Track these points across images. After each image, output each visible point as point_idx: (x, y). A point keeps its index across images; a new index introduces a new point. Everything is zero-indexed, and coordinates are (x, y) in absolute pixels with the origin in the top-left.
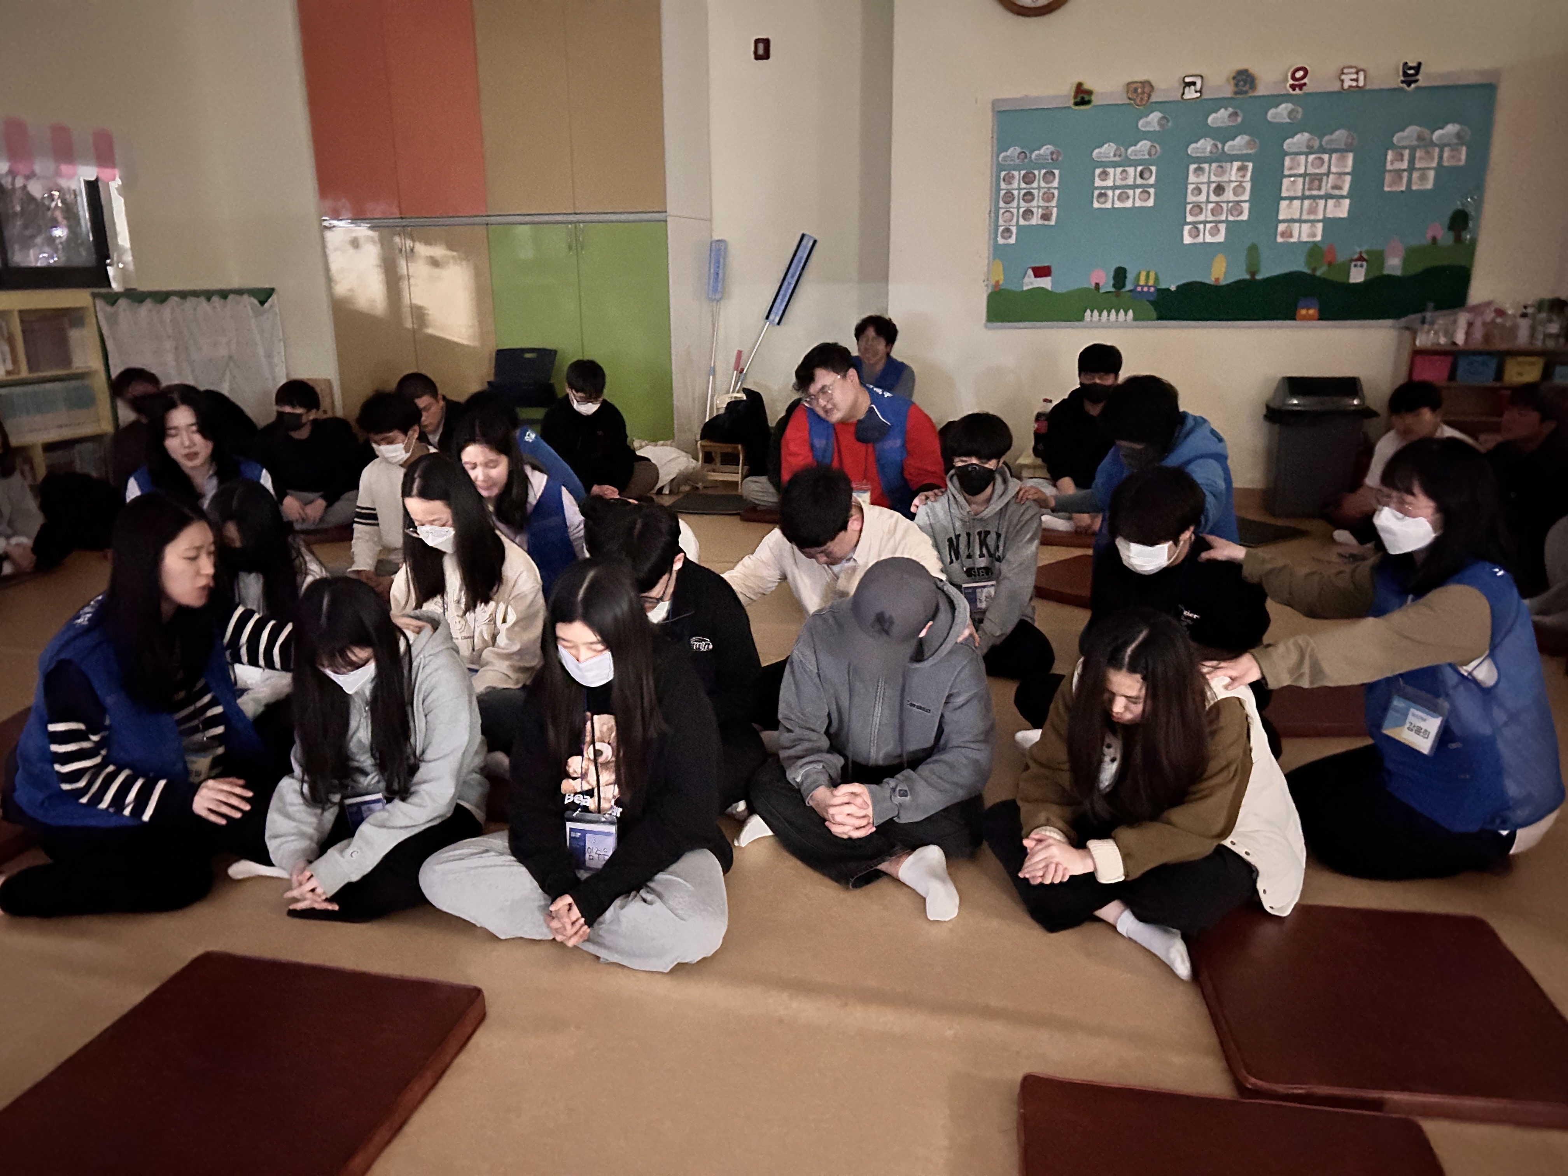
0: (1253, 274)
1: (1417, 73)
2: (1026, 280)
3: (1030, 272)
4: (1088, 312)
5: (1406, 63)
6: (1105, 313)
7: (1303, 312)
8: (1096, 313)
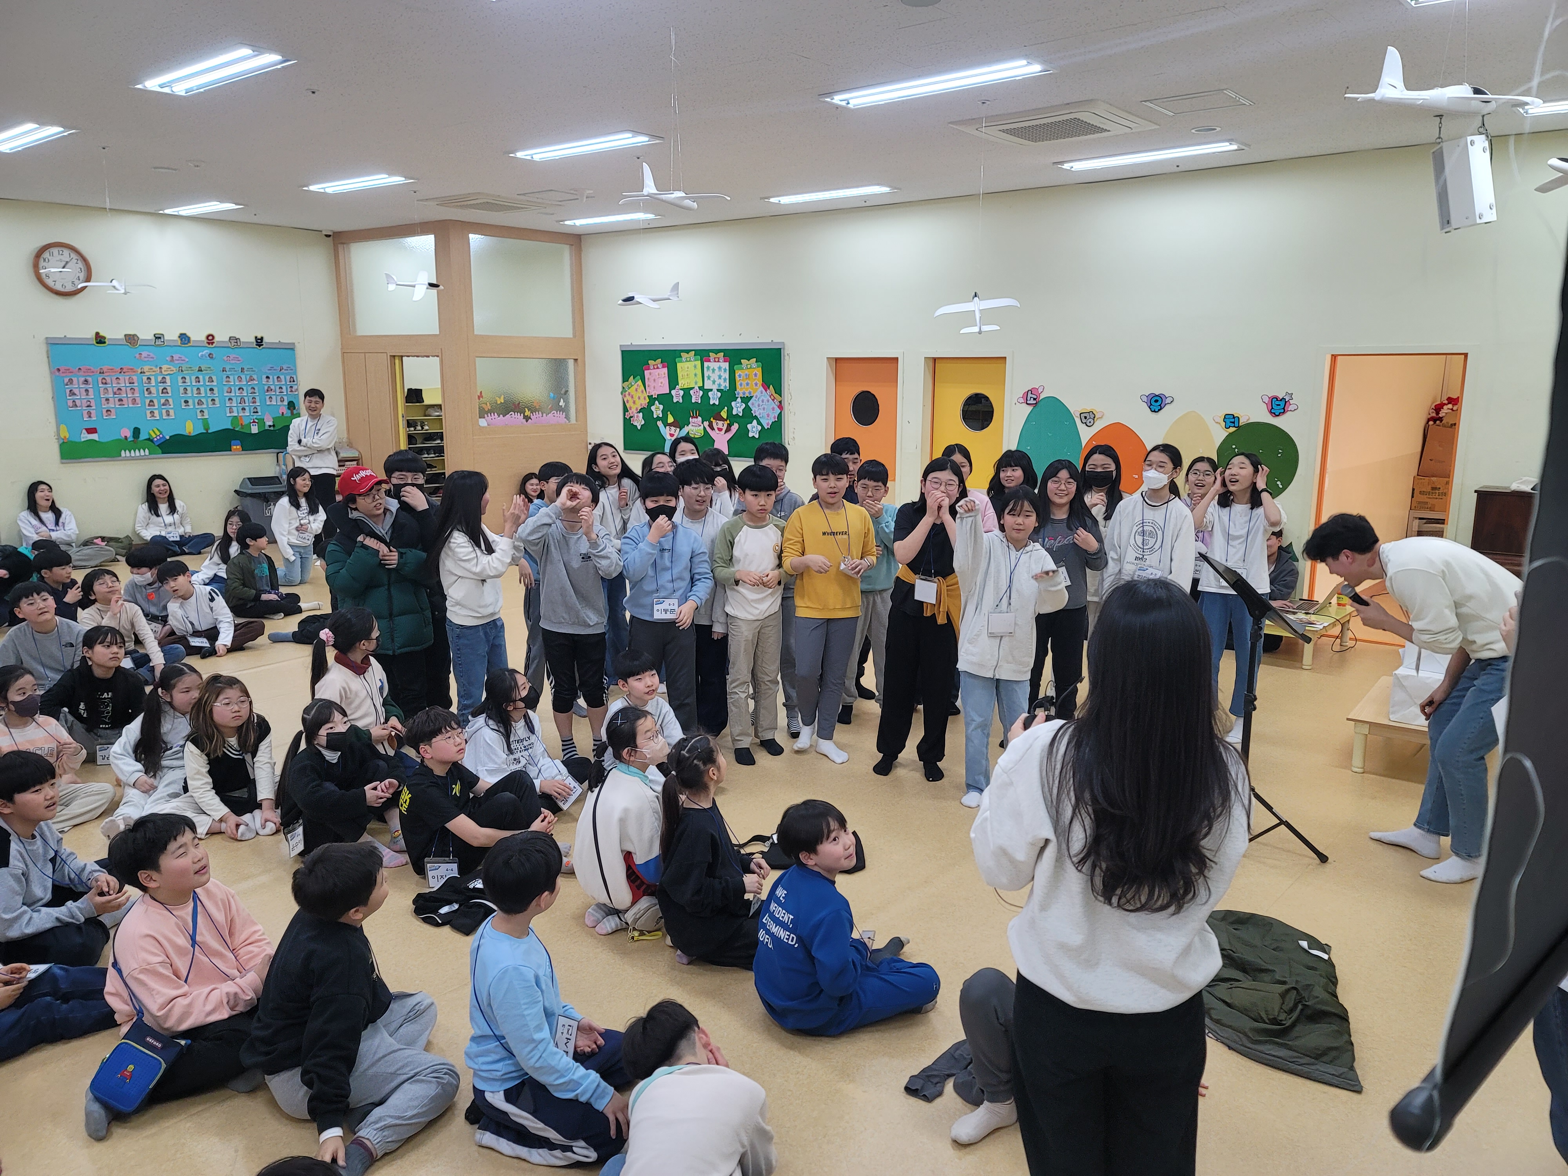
0: (207, 430)
1: (262, 342)
2: (82, 436)
3: (84, 431)
4: (123, 452)
5: (256, 337)
6: (132, 451)
7: (235, 447)
8: (127, 451)
